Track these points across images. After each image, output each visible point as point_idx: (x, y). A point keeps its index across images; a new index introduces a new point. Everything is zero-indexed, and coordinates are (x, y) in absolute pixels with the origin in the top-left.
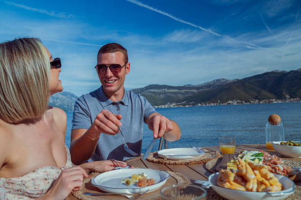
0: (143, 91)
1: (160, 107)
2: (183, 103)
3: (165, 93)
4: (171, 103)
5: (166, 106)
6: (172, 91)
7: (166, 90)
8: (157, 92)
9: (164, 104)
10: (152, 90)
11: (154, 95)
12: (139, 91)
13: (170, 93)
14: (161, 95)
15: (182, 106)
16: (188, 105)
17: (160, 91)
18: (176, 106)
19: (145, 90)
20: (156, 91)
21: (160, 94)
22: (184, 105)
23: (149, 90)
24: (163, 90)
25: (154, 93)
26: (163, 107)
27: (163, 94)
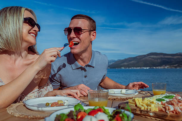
1: (157, 68)
2: (175, 66)
3: (161, 58)
4: (166, 66)
5: (162, 67)
6: (166, 57)
7: (162, 56)
8: (155, 58)
9: (161, 66)
10: (152, 56)
11: (153, 60)
12: (143, 57)
13: (165, 58)
14: (158, 60)
15: (174, 68)
16: (179, 67)
17: (158, 57)
18: (169, 68)
20: (155, 57)
21: (157, 59)
22: (176, 67)
23: (150, 56)
25: (153, 58)
26: (160, 68)
27: (159, 59)
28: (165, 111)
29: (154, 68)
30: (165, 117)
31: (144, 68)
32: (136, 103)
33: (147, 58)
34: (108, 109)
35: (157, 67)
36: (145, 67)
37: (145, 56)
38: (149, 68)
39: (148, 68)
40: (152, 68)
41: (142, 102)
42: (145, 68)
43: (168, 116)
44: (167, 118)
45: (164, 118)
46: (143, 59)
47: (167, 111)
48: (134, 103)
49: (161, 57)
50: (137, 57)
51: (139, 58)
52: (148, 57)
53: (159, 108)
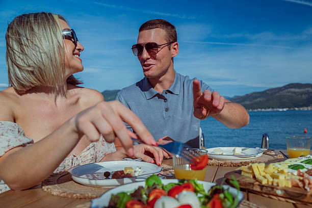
0: (282, 91)
1: (301, 109)
3: (308, 93)
5: (309, 108)
7: (310, 89)
8: (298, 92)
9: (307, 106)
10: (293, 90)
11: (294, 95)
12: (277, 91)
14: (303, 96)
17: (302, 90)
19: (284, 89)
20: (297, 90)
21: (301, 94)
23: (289, 90)
24: (307, 89)
25: (295, 93)
26: (306, 109)
27: (305, 94)
28: (304, 187)
29: (296, 109)
30: (303, 198)
31: (278, 109)
32: (253, 172)
33: (284, 92)
34: (202, 185)
35: (301, 107)
36: (280, 108)
37: (280, 89)
38: (287, 109)
39: (285, 110)
40: (292, 109)
41: (264, 171)
42: (281, 110)
43: (308, 196)
44: (306, 200)
45: (300, 199)
46: (277, 94)
47: (306, 187)
48: (251, 172)
49: (308, 91)
50: (267, 92)
51: (270, 92)
52: (286, 90)
53: (292, 182)
